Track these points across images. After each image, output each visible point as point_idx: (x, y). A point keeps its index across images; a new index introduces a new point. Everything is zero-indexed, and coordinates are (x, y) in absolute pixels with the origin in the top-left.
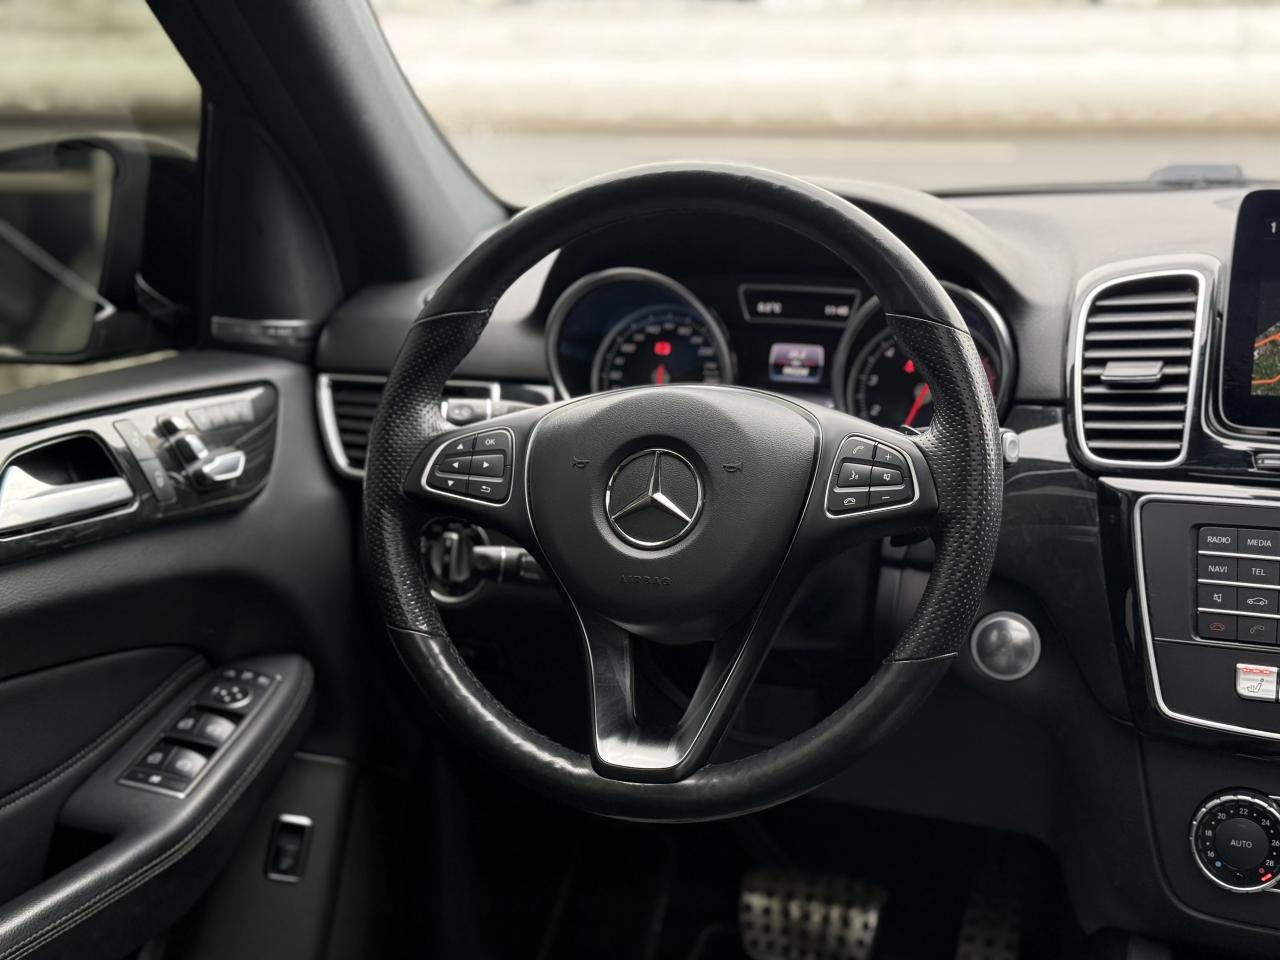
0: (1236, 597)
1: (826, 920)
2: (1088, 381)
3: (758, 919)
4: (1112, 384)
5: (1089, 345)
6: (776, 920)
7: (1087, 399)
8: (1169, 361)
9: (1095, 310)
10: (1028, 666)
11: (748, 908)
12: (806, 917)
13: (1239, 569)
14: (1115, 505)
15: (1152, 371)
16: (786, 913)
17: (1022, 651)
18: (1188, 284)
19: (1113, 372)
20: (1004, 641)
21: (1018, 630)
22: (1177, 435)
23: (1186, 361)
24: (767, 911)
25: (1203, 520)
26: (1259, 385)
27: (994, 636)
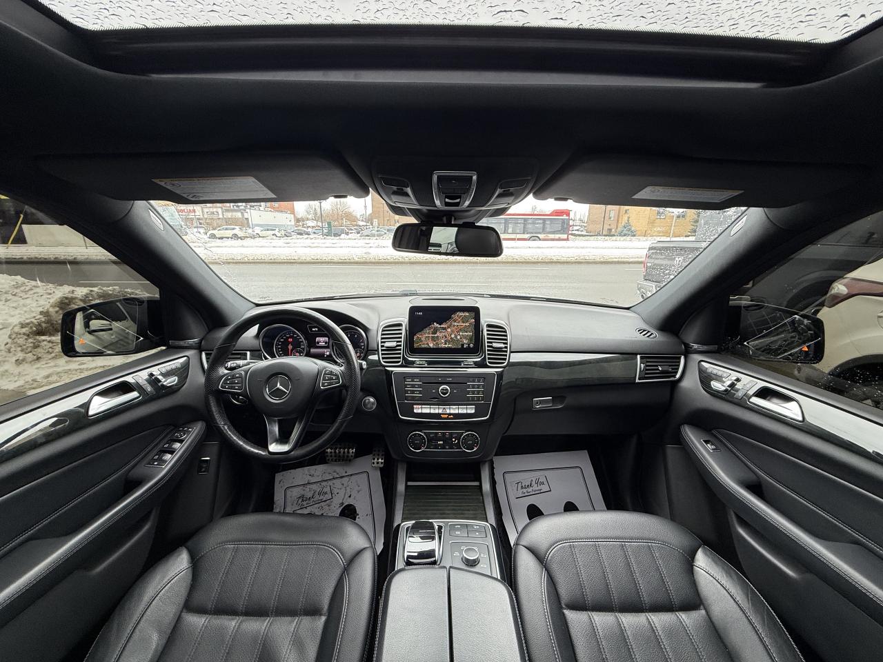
0: (413, 392)
1: (344, 452)
2: (382, 346)
3: (329, 454)
4: (387, 347)
5: (382, 338)
6: (333, 454)
7: (382, 350)
8: (398, 342)
9: (383, 331)
10: (374, 407)
11: (327, 452)
12: (340, 452)
13: (413, 386)
14: (389, 374)
15: (394, 344)
16: (335, 452)
17: (373, 404)
18: (400, 325)
19: (387, 344)
20: (369, 402)
21: (372, 400)
22: (400, 358)
23: (401, 342)
24: (331, 452)
25: (405, 376)
26: (416, 346)
27: (367, 401)
